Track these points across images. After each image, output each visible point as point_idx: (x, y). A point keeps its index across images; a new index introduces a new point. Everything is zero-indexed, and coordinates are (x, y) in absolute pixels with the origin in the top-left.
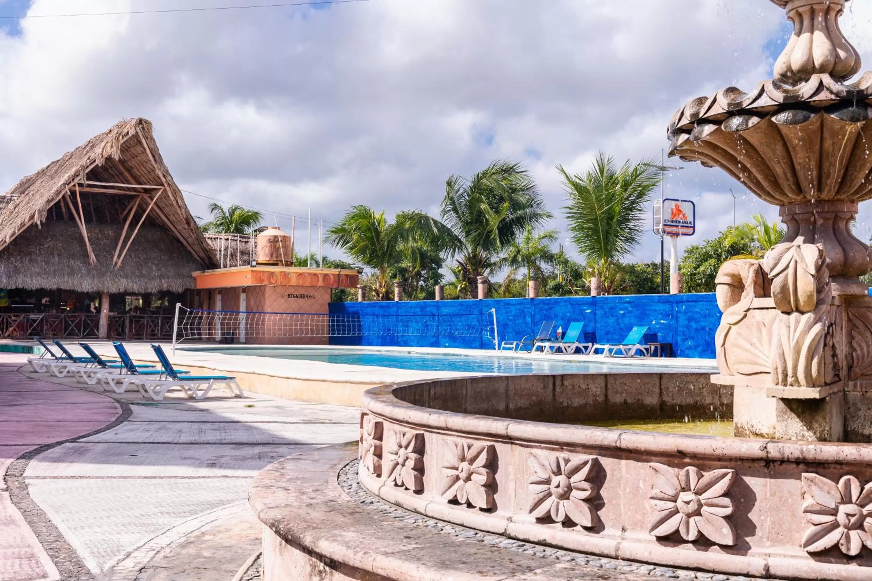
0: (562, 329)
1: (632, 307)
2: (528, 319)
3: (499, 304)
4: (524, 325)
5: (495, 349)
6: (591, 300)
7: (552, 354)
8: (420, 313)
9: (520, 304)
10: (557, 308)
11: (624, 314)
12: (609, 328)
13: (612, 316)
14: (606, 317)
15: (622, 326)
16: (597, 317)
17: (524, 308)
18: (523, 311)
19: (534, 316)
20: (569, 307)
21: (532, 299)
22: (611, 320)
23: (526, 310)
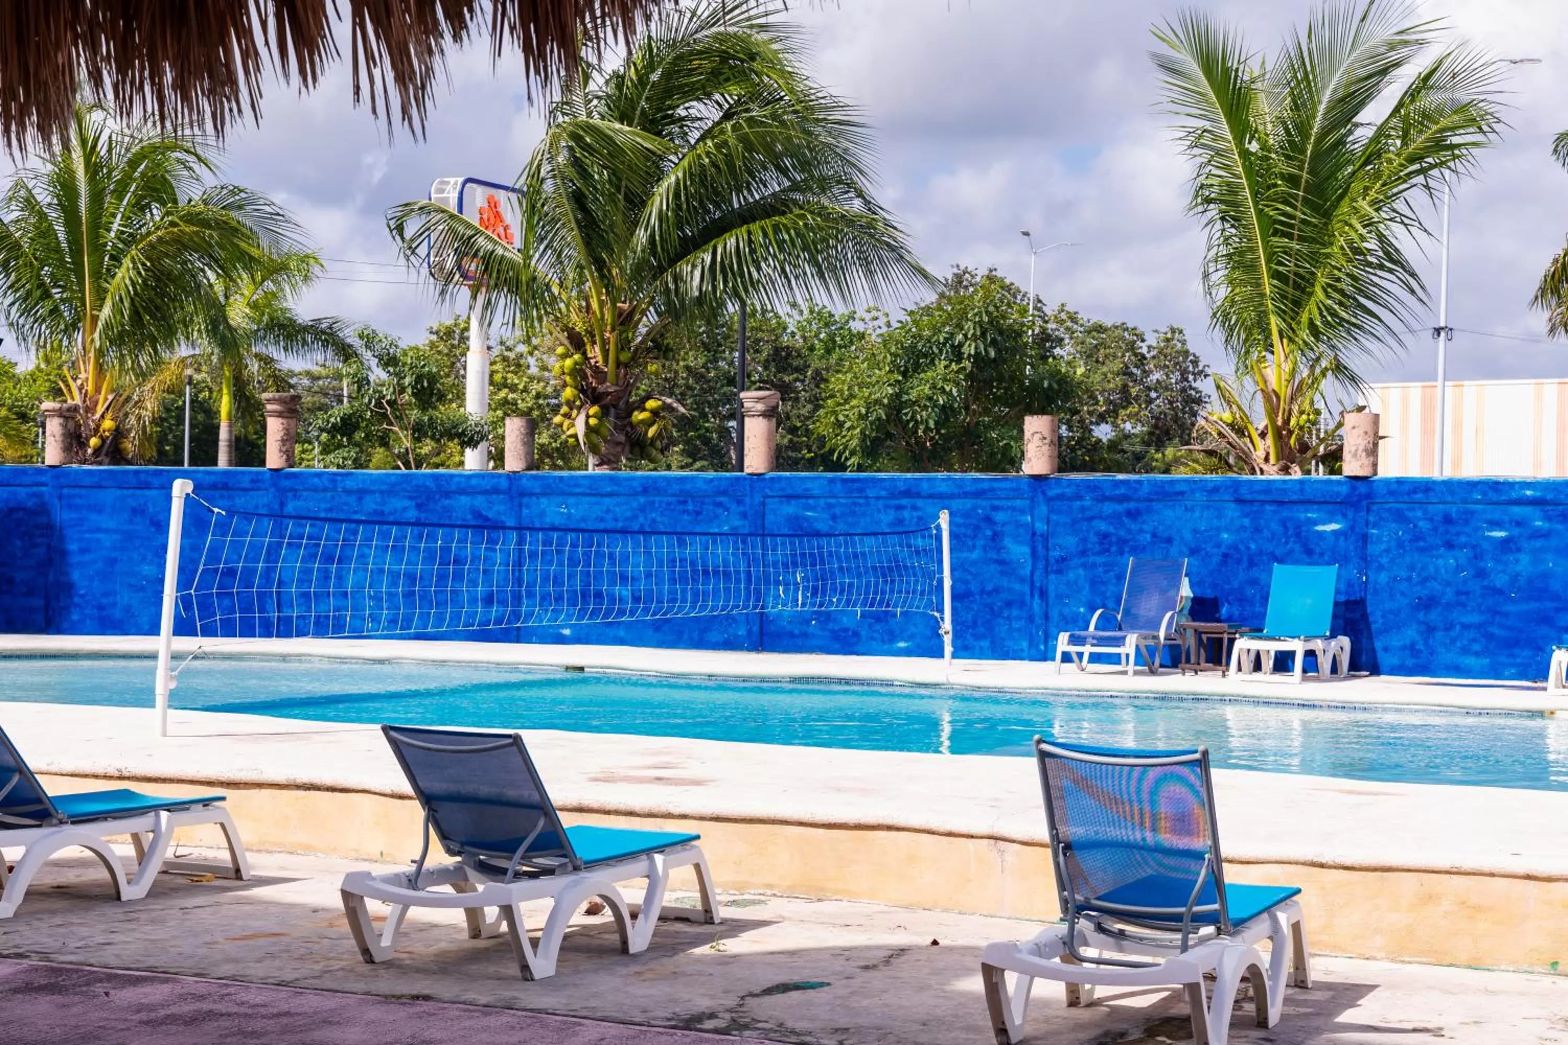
0: (1192, 585)
1: (1548, 518)
2: (1018, 551)
3: (861, 490)
4: (994, 568)
5: (939, 654)
6: (1344, 490)
7: (1152, 672)
8: (412, 514)
9: (979, 494)
10: (1169, 513)
11: (1505, 542)
12: (1435, 586)
13: (1450, 546)
14: (1422, 550)
15: (1500, 580)
16: (1373, 549)
17: (995, 508)
18: (988, 520)
19: (1046, 538)
20: (1232, 511)
21: (1038, 479)
22: (1447, 561)
23: (999, 517)
